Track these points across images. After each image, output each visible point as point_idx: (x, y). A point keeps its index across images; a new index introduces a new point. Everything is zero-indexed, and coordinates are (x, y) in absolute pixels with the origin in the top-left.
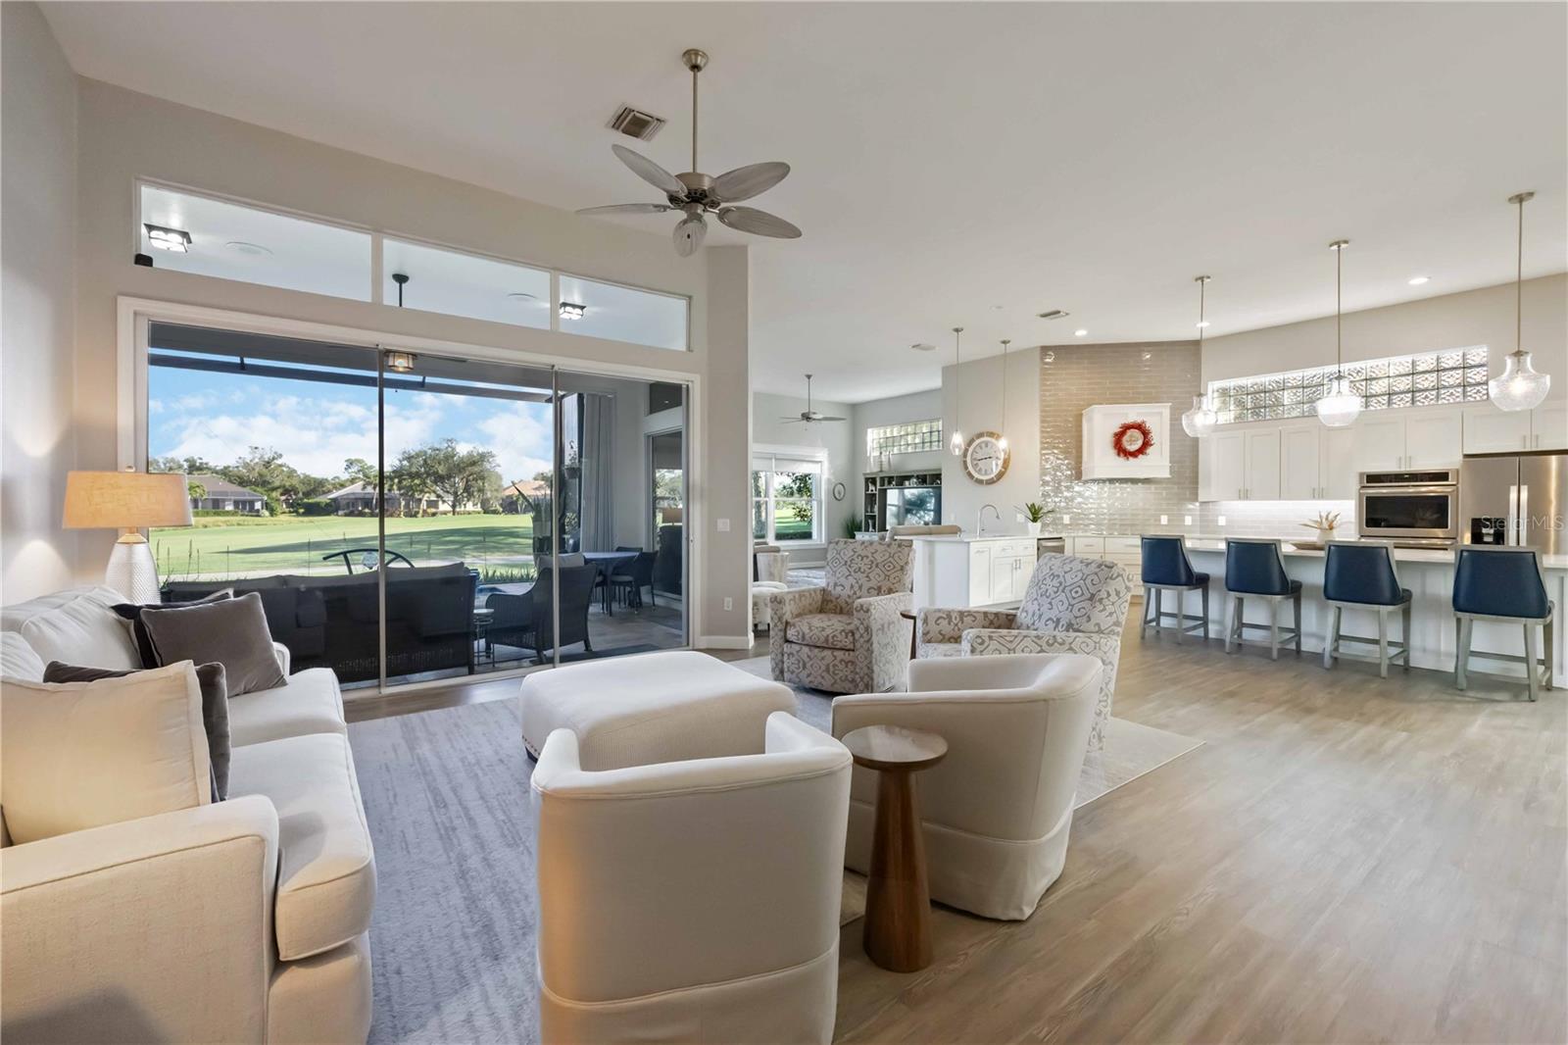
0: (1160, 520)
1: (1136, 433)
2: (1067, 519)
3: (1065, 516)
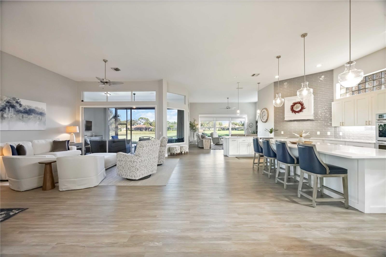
0: (317, 133)
1: (299, 105)
2: (282, 133)
3: (282, 132)
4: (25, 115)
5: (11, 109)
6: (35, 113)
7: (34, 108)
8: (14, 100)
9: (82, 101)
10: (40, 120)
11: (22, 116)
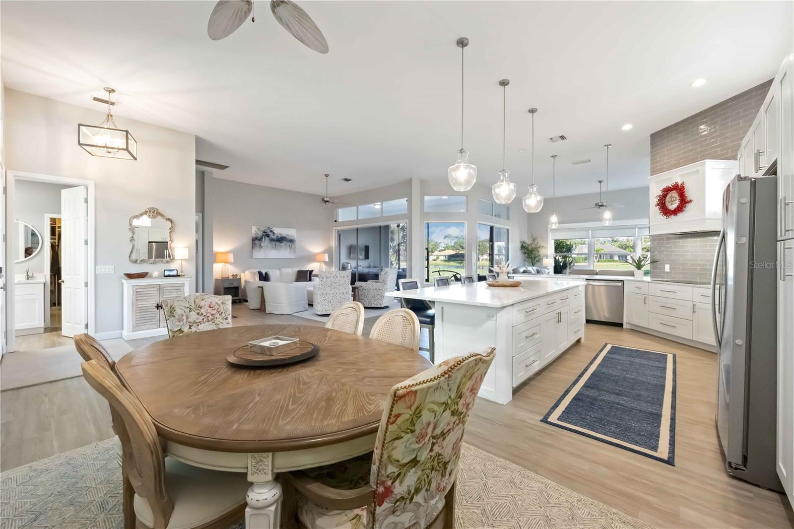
1: (675, 194)
2: (667, 268)
3: (666, 265)
4: (278, 243)
5: (266, 238)
6: (285, 241)
7: (285, 236)
8: (269, 229)
9: (336, 221)
10: (291, 247)
11: (275, 244)
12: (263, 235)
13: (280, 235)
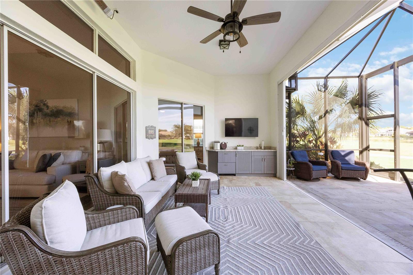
4: (52, 119)
8: (42, 103)
10: (69, 123)
11: (50, 119)
12: (35, 110)
13: (56, 108)
